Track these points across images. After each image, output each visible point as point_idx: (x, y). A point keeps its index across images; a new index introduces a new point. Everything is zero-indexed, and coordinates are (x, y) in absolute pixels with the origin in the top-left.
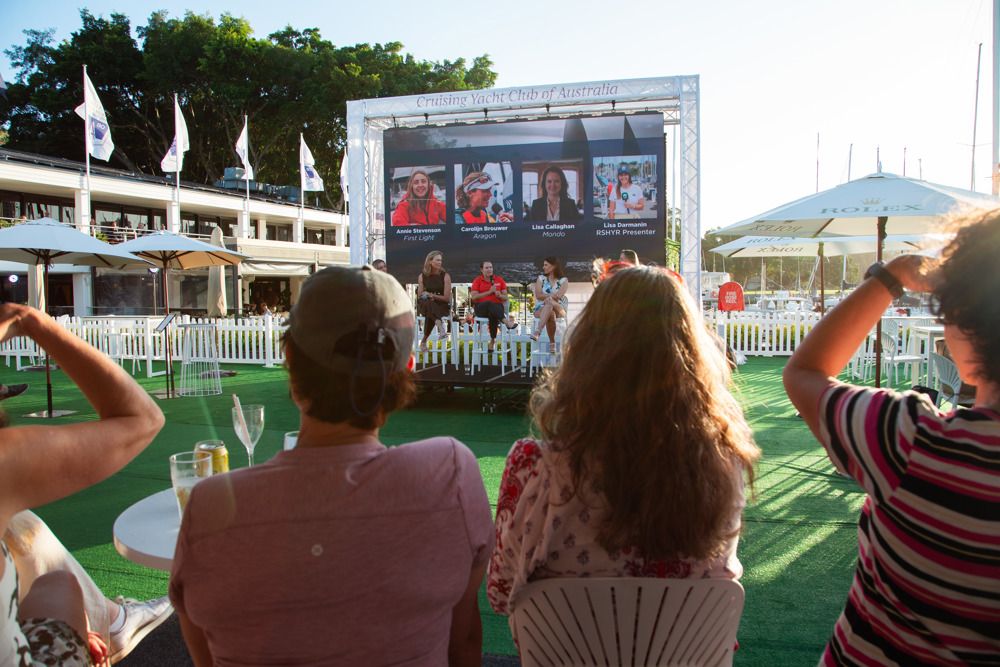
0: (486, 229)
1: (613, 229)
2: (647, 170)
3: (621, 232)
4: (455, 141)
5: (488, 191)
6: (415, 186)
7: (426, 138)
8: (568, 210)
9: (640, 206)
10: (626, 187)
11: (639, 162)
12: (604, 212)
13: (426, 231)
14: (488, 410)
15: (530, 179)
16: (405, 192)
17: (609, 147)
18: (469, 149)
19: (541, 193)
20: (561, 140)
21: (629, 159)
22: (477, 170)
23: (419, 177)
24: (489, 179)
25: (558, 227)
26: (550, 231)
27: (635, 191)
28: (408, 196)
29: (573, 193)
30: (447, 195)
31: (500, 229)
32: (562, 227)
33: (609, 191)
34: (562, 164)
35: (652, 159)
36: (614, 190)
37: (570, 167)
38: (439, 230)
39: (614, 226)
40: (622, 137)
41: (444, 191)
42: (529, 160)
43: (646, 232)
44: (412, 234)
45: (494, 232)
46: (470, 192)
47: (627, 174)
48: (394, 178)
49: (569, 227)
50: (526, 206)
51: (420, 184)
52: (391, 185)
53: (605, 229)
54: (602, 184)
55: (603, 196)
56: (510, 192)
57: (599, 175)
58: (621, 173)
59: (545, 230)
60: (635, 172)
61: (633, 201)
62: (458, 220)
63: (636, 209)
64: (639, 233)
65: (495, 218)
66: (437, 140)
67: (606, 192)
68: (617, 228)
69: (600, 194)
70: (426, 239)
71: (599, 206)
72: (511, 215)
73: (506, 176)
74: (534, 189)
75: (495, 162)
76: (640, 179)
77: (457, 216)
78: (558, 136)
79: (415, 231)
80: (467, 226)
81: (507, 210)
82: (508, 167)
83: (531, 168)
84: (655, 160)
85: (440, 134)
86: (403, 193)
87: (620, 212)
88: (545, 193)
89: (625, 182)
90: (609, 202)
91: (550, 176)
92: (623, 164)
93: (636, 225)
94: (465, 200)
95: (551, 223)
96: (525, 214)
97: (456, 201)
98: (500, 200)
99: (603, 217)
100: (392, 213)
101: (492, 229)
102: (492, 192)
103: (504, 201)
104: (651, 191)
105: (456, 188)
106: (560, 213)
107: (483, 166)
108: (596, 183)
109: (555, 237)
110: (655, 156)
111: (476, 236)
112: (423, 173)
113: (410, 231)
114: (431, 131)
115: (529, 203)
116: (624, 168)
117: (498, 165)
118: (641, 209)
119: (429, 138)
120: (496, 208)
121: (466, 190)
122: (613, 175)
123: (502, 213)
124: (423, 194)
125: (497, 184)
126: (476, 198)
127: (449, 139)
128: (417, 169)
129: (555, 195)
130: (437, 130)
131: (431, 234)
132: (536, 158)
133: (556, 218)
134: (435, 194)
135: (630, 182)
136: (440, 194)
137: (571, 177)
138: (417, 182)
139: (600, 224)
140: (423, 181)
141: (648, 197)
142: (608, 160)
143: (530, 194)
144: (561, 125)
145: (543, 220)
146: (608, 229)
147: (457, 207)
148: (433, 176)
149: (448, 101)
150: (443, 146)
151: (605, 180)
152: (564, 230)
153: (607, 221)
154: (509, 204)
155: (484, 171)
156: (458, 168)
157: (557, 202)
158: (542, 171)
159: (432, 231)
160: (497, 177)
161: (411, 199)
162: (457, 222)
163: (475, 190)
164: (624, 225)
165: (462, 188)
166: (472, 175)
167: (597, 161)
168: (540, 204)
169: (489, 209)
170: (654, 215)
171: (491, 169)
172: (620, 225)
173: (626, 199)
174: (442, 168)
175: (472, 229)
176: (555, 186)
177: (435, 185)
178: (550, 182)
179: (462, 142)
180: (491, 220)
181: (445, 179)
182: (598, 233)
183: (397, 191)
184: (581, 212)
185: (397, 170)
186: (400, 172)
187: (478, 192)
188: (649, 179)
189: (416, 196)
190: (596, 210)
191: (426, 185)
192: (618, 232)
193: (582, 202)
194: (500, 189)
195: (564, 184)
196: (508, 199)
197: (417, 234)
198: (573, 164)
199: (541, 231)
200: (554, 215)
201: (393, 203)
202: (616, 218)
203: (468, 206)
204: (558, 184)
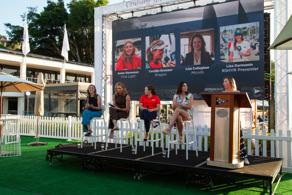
0: (161, 70)
1: (232, 68)
2: (253, 32)
3: (237, 70)
4: (146, 24)
5: (162, 50)
6: (127, 49)
7: (132, 24)
8: (205, 58)
9: (248, 53)
10: (240, 43)
11: (248, 27)
12: (226, 58)
13: (131, 73)
15: (185, 42)
16: (122, 53)
17: (229, 20)
18: (153, 28)
19: (190, 49)
20: (201, 19)
21: (241, 26)
22: (157, 39)
23: (128, 44)
24: (163, 43)
25: (200, 68)
26: (196, 71)
27: (245, 45)
28: (123, 55)
29: (208, 48)
30: (142, 53)
31: (168, 70)
32: (202, 68)
33: (230, 46)
34: (202, 32)
35: (256, 24)
36: (232, 45)
37: (206, 33)
38: (138, 72)
39: (233, 66)
40: (237, 13)
41: (140, 51)
42: (184, 31)
43: (253, 69)
44: (125, 75)
46: (153, 51)
47: (240, 35)
48: (117, 46)
49: (206, 68)
50: (182, 57)
51: (129, 48)
52: (115, 49)
53: (227, 68)
54: (225, 42)
55: (226, 49)
56: (174, 50)
57: (224, 36)
58: (236, 34)
59: (193, 70)
60: (246, 33)
61: (244, 51)
62: (147, 66)
63: (246, 55)
64: (248, 70)
65: (166, 65)
66: (137, 24)
67: (227, 46)
68: (234, 67)
69: (224, 48)
70: (131, 77)
71: (223, 55)
72: (174, 63)
73: (172, 42)
74: (187, 47)
75: (166, 34)
76: (248, 38)
77: (147, 64)
78: (200, 16)
79: (126, 73)
80: (151, 69)
81: (172, 60)
82: (173, 36)
83: (185, 36)
84: (258, 25)
85: (139, 21)
86: (121, 53)
87: (236, 58)
88: (193, 50)
89: (239, 40)
90: (229, 52)
91: (195, 40)
92: (238, 29)
93: (246, 65)
94: (151, 56)
95: (196, 66)
96: (182, 62)
97: (146, 56)
98: (168, 55)
99: (226, 61)
100: (116, 64)
101: (165, 71)
102: (164, 50)
103: (171, 55)
104: (255, 44)
105: (146, 49)
106: (201, 60)
107: (160, 36)
108: (222, 42)
109: (198, 74)
110: (258, 23)
111: (156, 75)
112: (130, 42)
113: (124, 73)
114: (134, 20)
116: (238, 32)
117: (168, 35)
118: (249, 55)
119: (133, 24)
120: (167, 59)
121: (151, 50)
122: (232, 36)
123: (169, 61)
125: (167, 46)
126: (156, 54)
127: (143, 24)
128: (127, 40)
129: (198, 50)
130: (137, 19)
131: (134, 74)
132: (188, 30)
133: (199, 63)
134: (136, 53)
135: (242, 39)
136: (138, 53)
137: (207, 39)
138: (127, 47)
139: (224, 65)
140: (130, 47)
141: (254, 47)
142: (229, 28)
143: (185, 50)
144: (202, 10)
146: (229, 68)
147: (147, 59)
148: (135, 44)
149: (141, 3)
150: (140, 28)
151: (227, 40)
152: (204, 70)
153: (228, 64)
154: (174, 56)
155: (161, 39)
156: (147, 39)
157: (199, 54)
158: (191, 37)
160: (167, 42)
161: (124, 56)
162: (147, 68)
163: (156, 50)
164: (239, 66)
165: (149, 49)
166: (155, 42)
167: (222, 29)
168: (190, 56)
169: (163, 60)
170: (257, 58)
171: (164, 38)
172: (236, 66)
173: (239, 50)
174: (140, 39)
175: (154, 71)
176: (198, 45)
177: (136, 48)
178: (195, 43)
179: (150, 25)
180: (164, 66)
181: (140, 45)
182: (223, 71)
183: (118, 52)
184: (213, 59)
185: (118, 41)
186: (120, 43)
187: (157, 51)
188: (254, 37)
189: (127, 55)
190: (222, 57)
191: (132, 48)
192: (235, 70)
193: (214, 53)
194: (168, 48)
195: (203, 44)
196: (173, 54)
197: (127, 75)
198: (208, 32)
199: (191, 71)
200: (197, 62)
201: (116, 59)
202: (234, 61)
203: (152, 59)
204: (200, 44)
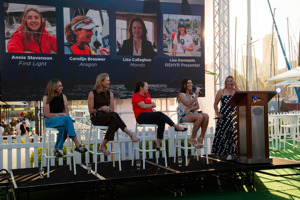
0: (89, 59)
1: (175, 63)
3: (180, 65)
5: (90, 30)
6: (29, 21)
8: (147, 48)
9: (191, 48)
10: (183, 35)
11: (191, 20)
12: (170, 51)
13: (39, 58)
14: (179, 194)
15: (121, 25)
16: (19, 25)
19: (129, 35)
21: (185, 17)
22: (82, 14)
23: (32, 13)
24: (91, 22)
25: (141, 60)
26: (135, 63)
27: (188, 39)
28: (21, 28)
29: (150, 37)
30: (57, 30)
31: (99, 60)
32: (144, 60)
33: (173, 37)
34: (143, 17)
35: (198, 18)
36: (176, 37)
37: (149, 19)
38: (51, 58)
40: (181, 2)
41: (55, 28)
42: (121, 11)
43: (195, 65)
44: (27, 60)
45: (95, 62)
46: (76, 31)
47: (184, 27)
48: (8, 11)
49: (148, 60)
50: (119, 44)
51: (34, 20)
53: (170, 63)
54: (169, 32)
55: (169, 40)
56: (107, 33)
57: (167, 26)
58: (180, 26)
59: (132, 62)
60: (189, 26)
61: (187, 44)
62: (67, 51)
63: (189, 50)
64: (191, 66)
65: (96, 52)
67: (171, 38)
68: (177, 62)
69: (167, 39)
70: (39, 65)
71: (167, 47)
72: (108, 50)
73: (104, 21)
74: (124, 32)
75: (96, 9)
76: (191, 31)
77: (66, 48)
79: (29, 58)
80: (74, 56)
81: (105, 46)
82: (105, 15)
83: (123, 17)
86: (17, 26)
87: (180, 52)
88: (132, 36)
89: (182, 32)
90: (173, 45)
91: (135, 24)
92: (181, 20)
93: (189, 61)
94: (73, 36)
95: (136, 57)
96: (118, 50)
97: (65, 36)
98: (99, 38)
99: (170, 54)
100: (7, 41)
101: (94, 59)
102: (94, 32)
103: (103, 39)
104: (197, 39)
105: (65, 25)
106: (142, 51)
107: (86, 11)
108: (165, 32)
109: (138, 67)
110: (200, 17)
111: (82, 64)
112: (36, 11)
113: (25, 58)
115: (121, 43)
116: (182, 23)
117: (98, 12)
118: (192, 50)
120: (97, 44)
121: (73, 28)
122: (175, 27)
123: (101, 48)
124: (37, 28)
125: (98, 26)
128: (30, 6)
129: (138, 38)
131: (44, 61)
133: (139, 54)
134: (47, 29)
135: (186, 32)
136: (51, 30)
137: (149, 26)
138: (30, 17)
139: (167, 59)
140: (36, 17)
141: (196, 43)
142: (173, 17)
143: (122, 36)
146: (172, 63)
147: (66, 41)
148: (45, 15)
151: (170, 30)
152: (145, 62)
153: (172, 57)
154: (107, 41)
155: (88, 15)
156: (66, 11)
157: (140, 43)
158: (130, 20)
159: (45, 58)
160: (97, 21)
161: (25, 31)
162: (66, 53)
163: (80, 29)
164: (182, 61)
165: (69, 26)
166: (78, 17)
167: (165, 17)
168: (128, 43)
169: (91, 44)
170: (199, 54)
171: (92, 14)
172: (179, 60)
173: (183, 44)
174: (53, 9)
175: (79, 59)
176: (138, 31)
177: (47, 22)
178: (135, 28)
180: (93, 53)
181: (56, 18)
182: (166, 65)
183: (11, 23)
184: (156, 50)
185: (11, 5)
186: (14, 7)
187: (83, 31)
188: (196, 32)
189: (29, 29)
190: (165, 49)
191: (39, 21)
192: (178, 65)
193: (156, 44)
194: (100, 30)
195: (145, 31)
196: (106, 38)
197: (32, 61)
198: (150, 17)
199: (129, 63)
200: (138, 51)
201: (8, 33)
202: (178, 55)
203: (75, 41)
204: (141, 30)
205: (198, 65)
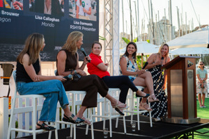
0: (3, 12)
1: (78, 25)
3: (82, 28)
8: (56, 8)
9: (89, 12)
12: (74, 13)
25: (51, 19)
26: (46, 22)
27: (87, 2)
31: (13, 14)
32: (53, 20)
39: (78, 23)
43: (92, 29)
45: (9, 17)
49: (57, 20)
53: (74, 25)
55: (73, 1)
59: (43, 21)
61: (87, 8)
63: (88, 14)
64: (89, 29)
65: (10, 4)
68: (80, 25)
71: (71, 8)
72: (22, 4)
87: (81, 14)
90: (76, 6)
93: (88, 24)
96: (30, 5)
99: (74, 16)
101: (8, 14)
104: (94, 3)
106: (52, 9)
109: (48, 27)
118: (90, 14)
133: (49, 12)
139: (72, 21)
141: (93, 6)
145: (41, 12)
146: (76, 25)
152: (54, 22)
153: (75, 19)
164: (83, 24)
172: (81, 23)
173: (84, 6)
180: (7, 6)
182: (71, 27)
184: (63, 10)
190: (70, 10)
192: (80, 28)
193: (63, 3)
199: (41, 21)
200: (48, 10)
205: (94, 30)
